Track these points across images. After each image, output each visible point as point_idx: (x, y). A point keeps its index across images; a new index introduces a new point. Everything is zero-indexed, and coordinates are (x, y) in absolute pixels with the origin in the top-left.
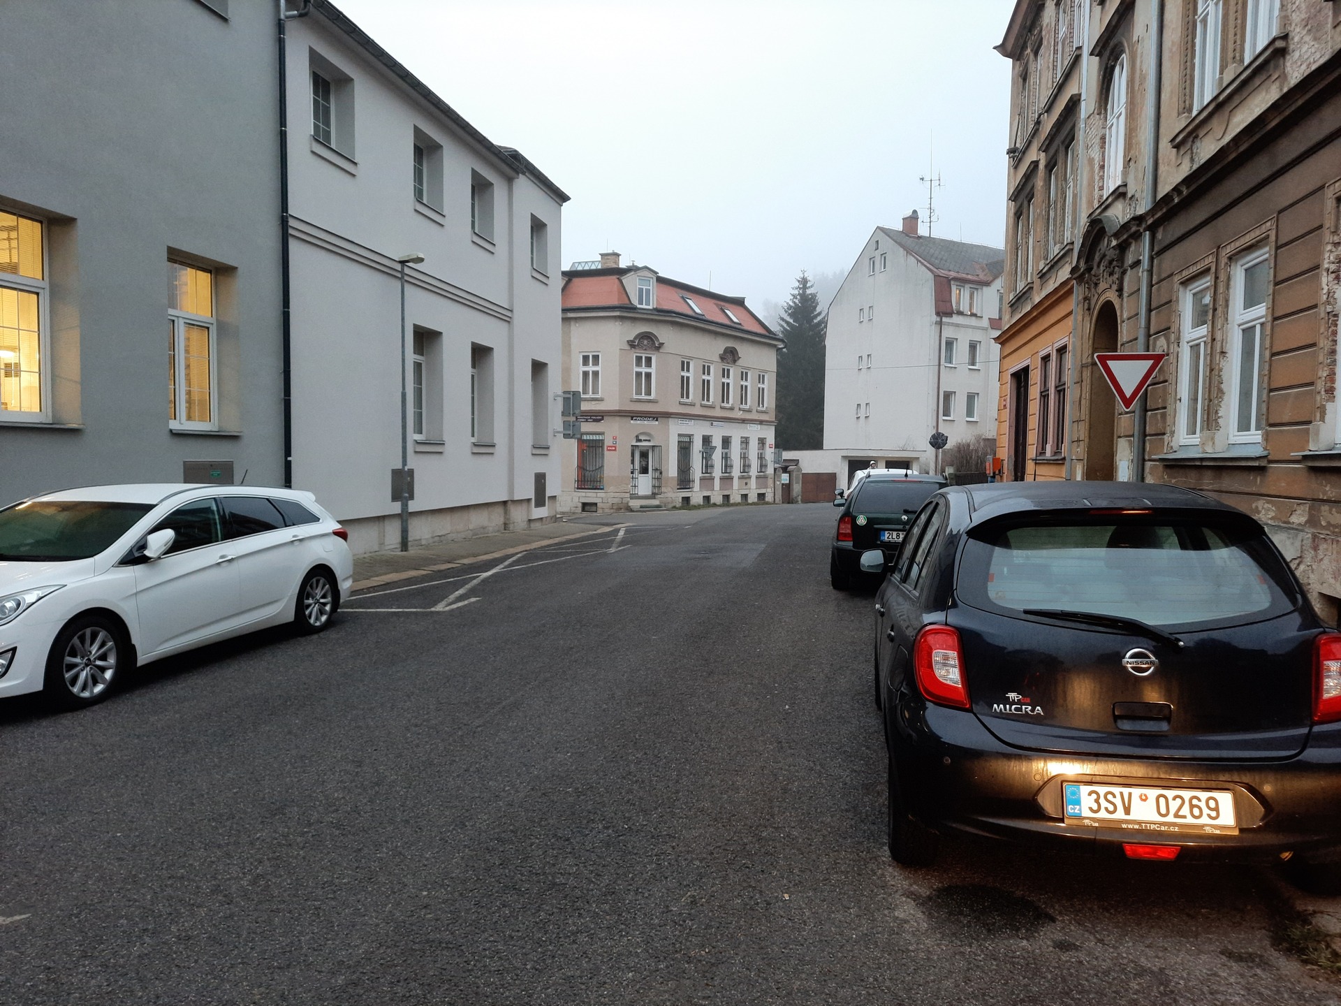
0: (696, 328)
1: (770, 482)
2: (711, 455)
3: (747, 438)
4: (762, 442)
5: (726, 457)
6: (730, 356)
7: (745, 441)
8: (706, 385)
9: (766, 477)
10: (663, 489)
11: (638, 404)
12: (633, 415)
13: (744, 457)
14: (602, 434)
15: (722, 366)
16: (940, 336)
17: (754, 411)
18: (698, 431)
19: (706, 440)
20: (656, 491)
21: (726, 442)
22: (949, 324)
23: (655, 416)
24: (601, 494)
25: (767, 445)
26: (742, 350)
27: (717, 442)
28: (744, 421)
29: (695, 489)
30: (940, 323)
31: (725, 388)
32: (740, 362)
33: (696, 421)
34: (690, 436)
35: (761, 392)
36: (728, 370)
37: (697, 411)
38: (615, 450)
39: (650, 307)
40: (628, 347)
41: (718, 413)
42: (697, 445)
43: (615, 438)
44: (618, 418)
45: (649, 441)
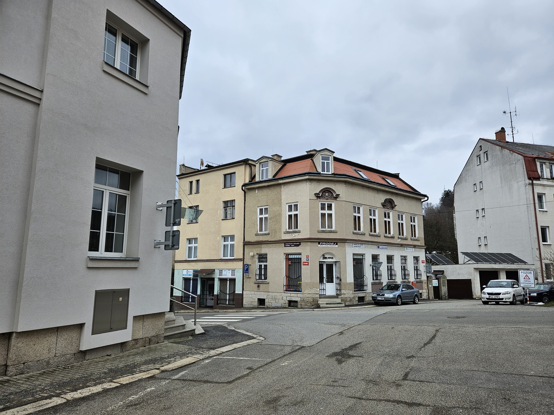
0: (363, 186)
1: (425, 286)
2: (378, 269)
3: (405, 257)
4: (416, 259)
5: (390, 269)
6: (389, 204)
7: (404, 258)
8: (372, 222)
9: (421, 282)
10: (343, 292)
11: (324, 234)
12: (320, 241)
13: (404, 269)
14: (300, 254)
15: (383, 210)
16: (533, 192)
17: (409, 239)
18: (368, 252)
19: (375, 258)
20: (338, 293)
21: (390, 259)
22: (538, 185)
23: (336, 242)
24: (299, 295)
25: (420, 261)
26: (397, 201)
27: (383, 259)
28: (402, 245)
29: (368, 291)
30: (532, 184)
31: (387, 224)
32: (396, 208)
33: (366, 245)
34: (363, 255)
35: (413, 228)
36: (388, 214)
37: (367, 238)
38: (308, 265)
39: (330, 173)
40: (315, 198)
41: (382, 239)
42: (368, 262)
43: (308, 257)
44: (309, 243)
45: (332, 258)
